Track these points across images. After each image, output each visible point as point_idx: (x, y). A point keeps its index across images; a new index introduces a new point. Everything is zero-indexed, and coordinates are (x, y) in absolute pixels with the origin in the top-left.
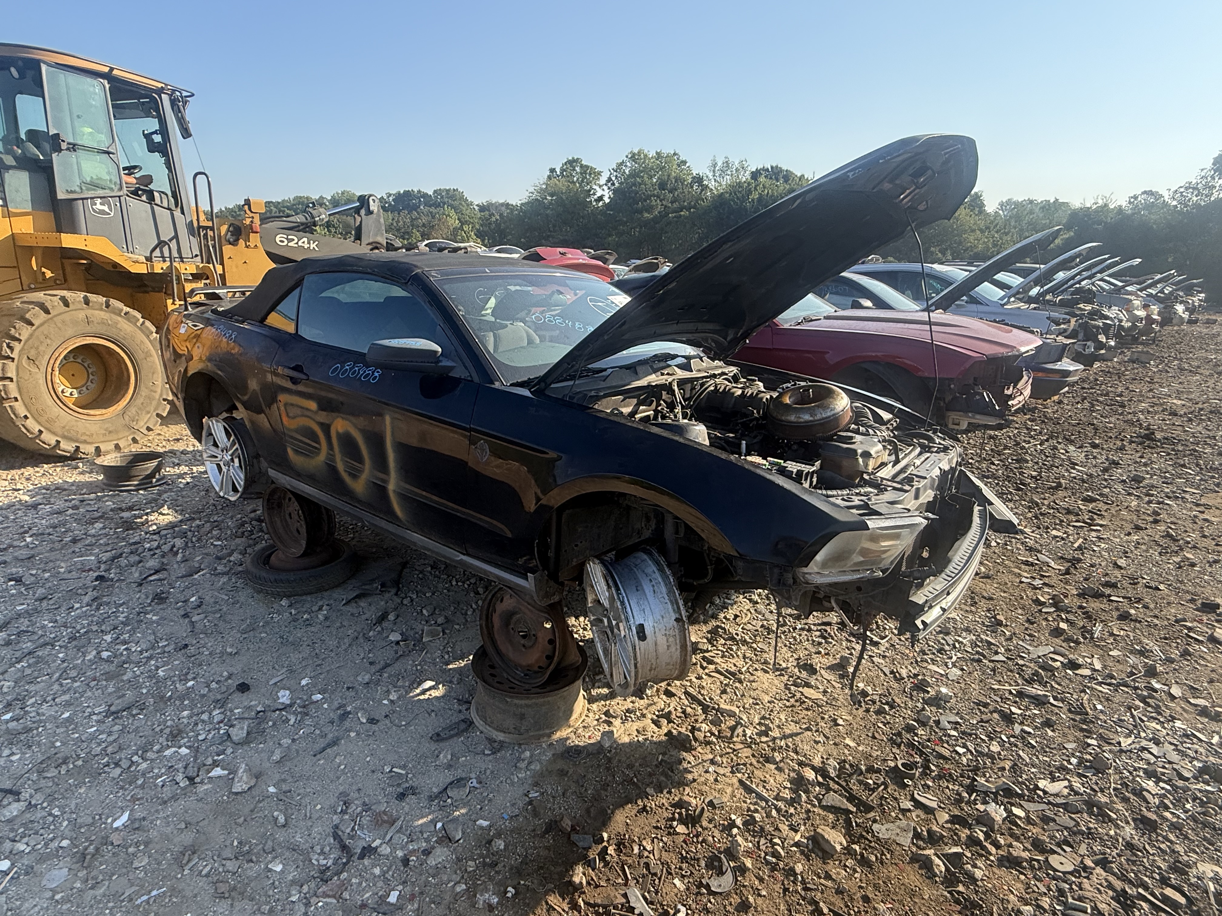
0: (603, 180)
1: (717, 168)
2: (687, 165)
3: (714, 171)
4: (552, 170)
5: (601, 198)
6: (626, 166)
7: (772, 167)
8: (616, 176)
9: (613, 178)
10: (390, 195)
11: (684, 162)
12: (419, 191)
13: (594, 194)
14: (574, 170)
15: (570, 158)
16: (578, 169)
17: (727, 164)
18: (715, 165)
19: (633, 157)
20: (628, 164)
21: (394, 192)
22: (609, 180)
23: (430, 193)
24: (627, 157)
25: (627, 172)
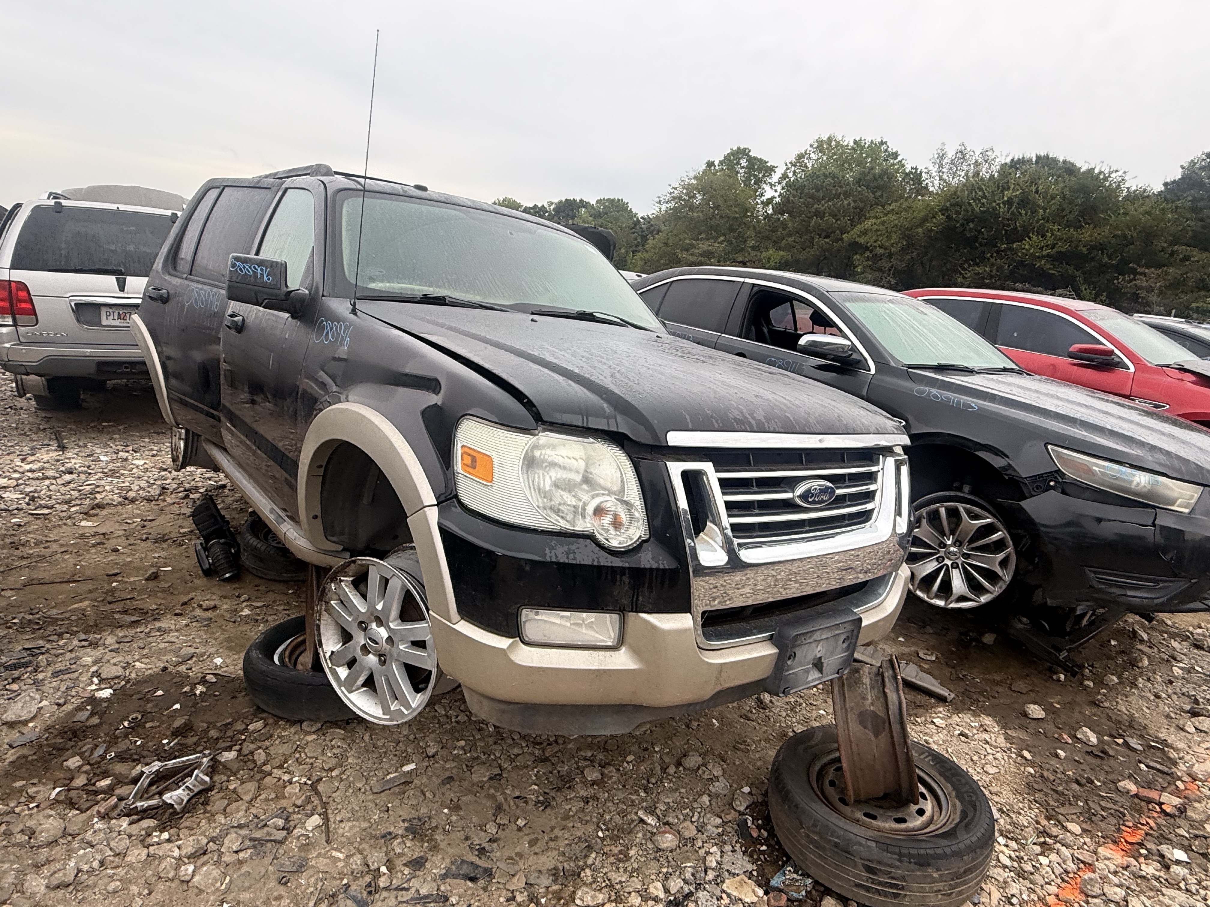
0: (775, 178)
1: (945, 161)
2: (899, 158)
3: (941, 165)
4: (710, 164)
5: (770, 201)
6: (809, 158)
7: (1038, 158)
8: (795, 172)
9: (790, 175)
10: (552, 203)
11: (895, 155)
12: (581, 200)
13: (762, 195)
14: (738, 163)
15: (735, 148)
16: (744, 163)
17: (962, 155)
18: (942, 157)
19: (821, 146)
20: (813, 156)
21: (556, 201)
22: (784, 176)
23: (593, 202)
24: (811, 146)
25: (809, 165)
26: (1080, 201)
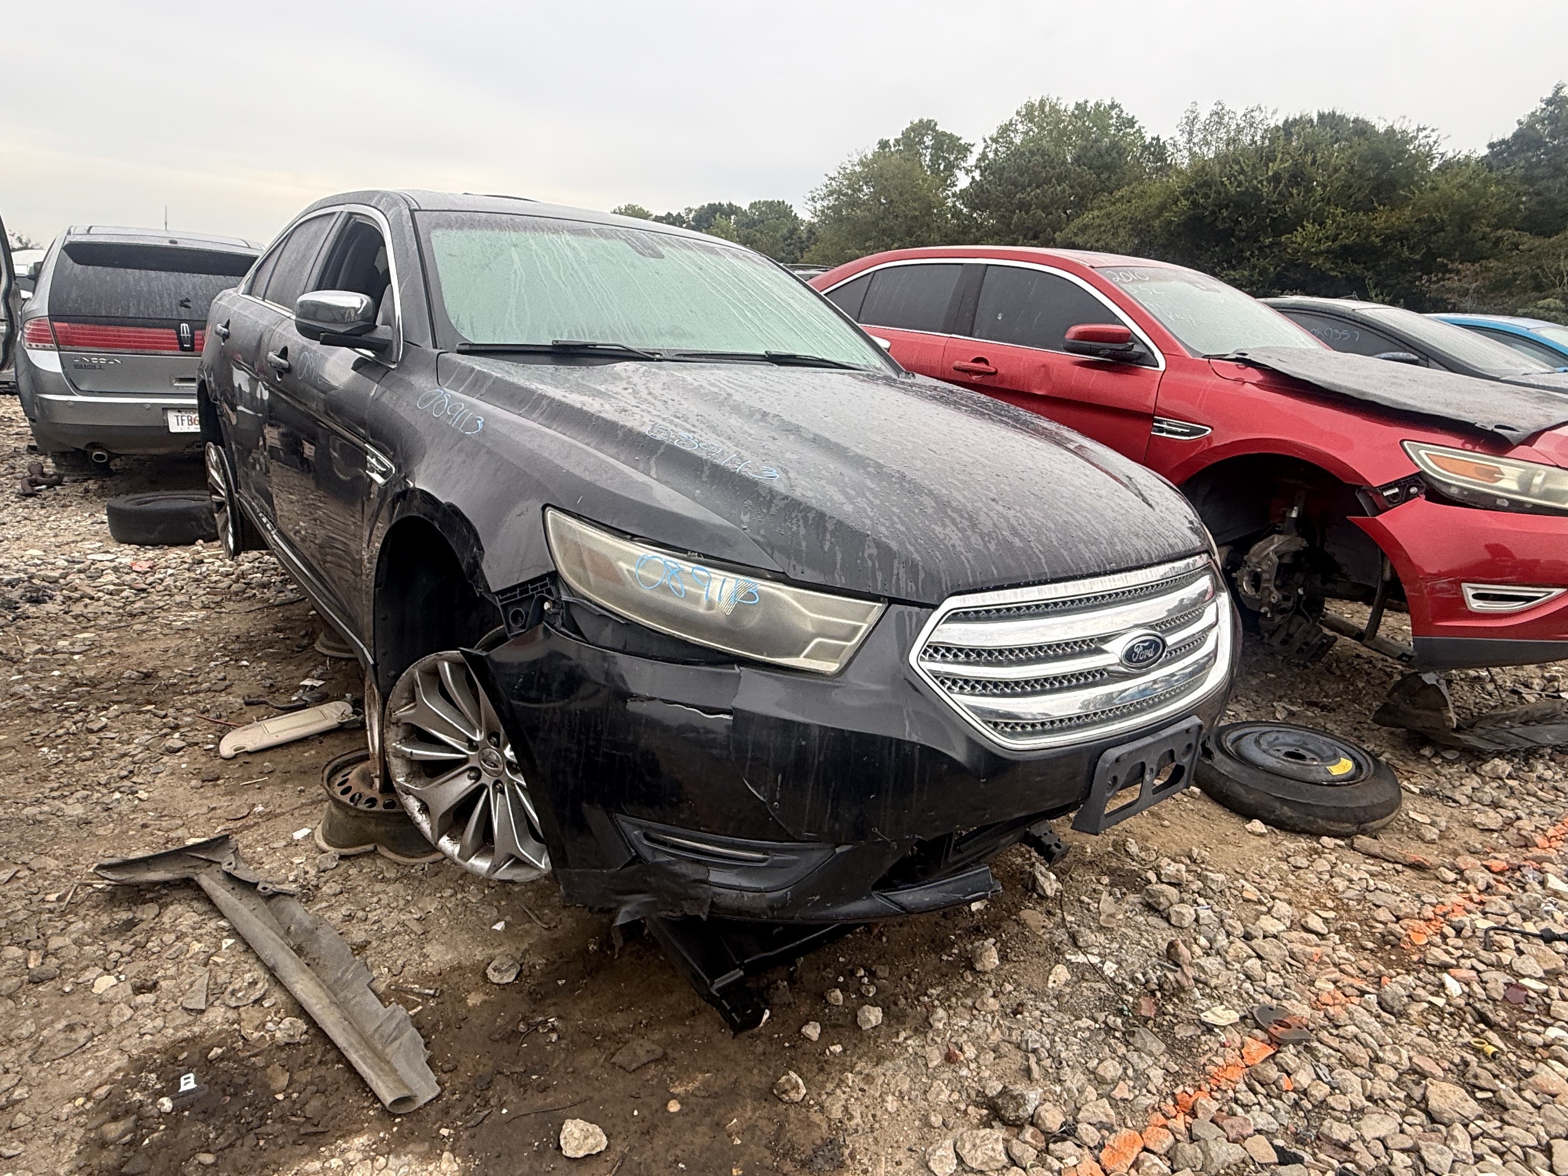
26: (1372, 174)
